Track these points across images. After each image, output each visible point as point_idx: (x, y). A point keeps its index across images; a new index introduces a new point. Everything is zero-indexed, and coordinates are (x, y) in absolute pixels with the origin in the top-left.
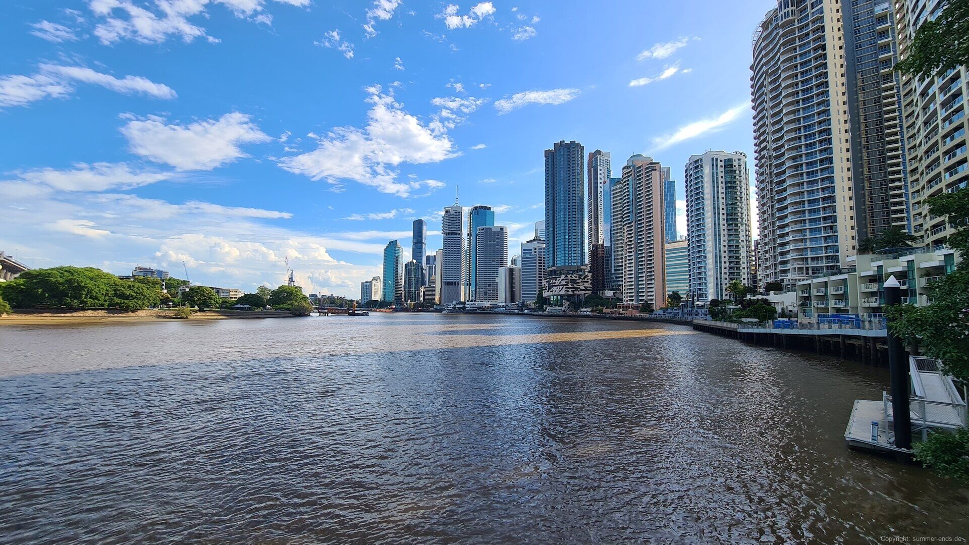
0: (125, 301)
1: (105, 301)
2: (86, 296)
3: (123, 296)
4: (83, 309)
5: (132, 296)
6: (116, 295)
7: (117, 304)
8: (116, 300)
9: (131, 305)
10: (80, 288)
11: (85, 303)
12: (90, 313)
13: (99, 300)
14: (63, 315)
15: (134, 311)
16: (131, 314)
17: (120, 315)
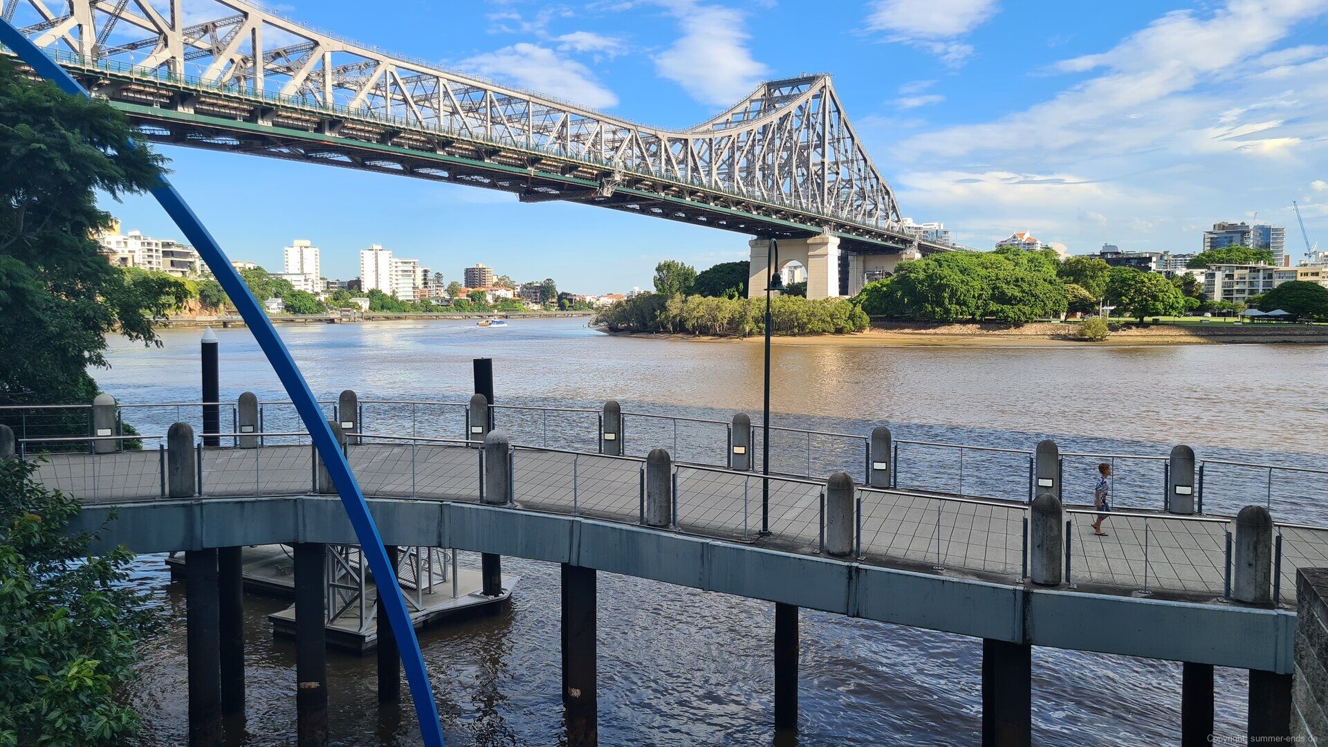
2: (950, 299)
3: (1002, 299)
4: (945, 321)
5: (1015, 298)
9: (1011, 315)
10: (942, 288)
11: (947, 311)
12: (957, 329)
15: (1018, 324)
17: (997, 332)
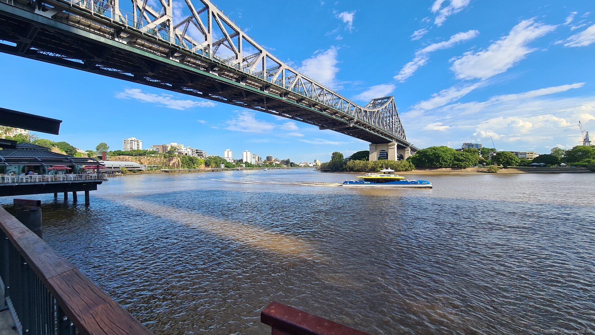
0: (460, 162)
1: (450, 163)
2: (442, 160)
3: (458, 160)
4: (441, 167)
5: (463, 160)
6: (455, 160)
7: (456, 164)
8: (456, 162)
9: (463, 165)
10: (439, 157)
11: (441, 164)
12: (444, 169)
13: (447, 163)
14: (433, 170)
15: (465, 168)
16: (463, 170)
17: (458, 170)
